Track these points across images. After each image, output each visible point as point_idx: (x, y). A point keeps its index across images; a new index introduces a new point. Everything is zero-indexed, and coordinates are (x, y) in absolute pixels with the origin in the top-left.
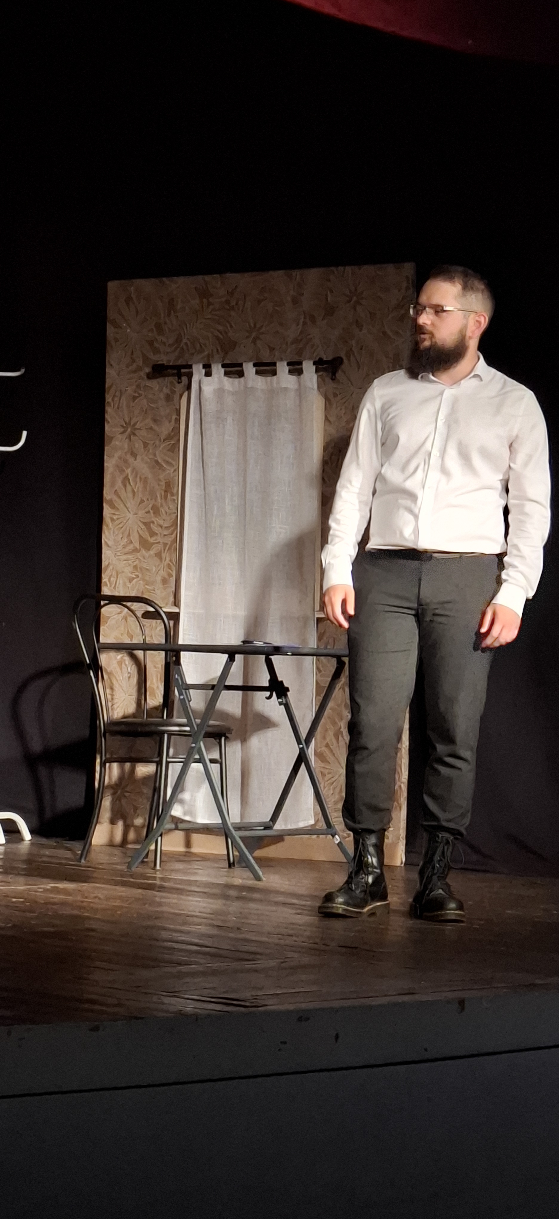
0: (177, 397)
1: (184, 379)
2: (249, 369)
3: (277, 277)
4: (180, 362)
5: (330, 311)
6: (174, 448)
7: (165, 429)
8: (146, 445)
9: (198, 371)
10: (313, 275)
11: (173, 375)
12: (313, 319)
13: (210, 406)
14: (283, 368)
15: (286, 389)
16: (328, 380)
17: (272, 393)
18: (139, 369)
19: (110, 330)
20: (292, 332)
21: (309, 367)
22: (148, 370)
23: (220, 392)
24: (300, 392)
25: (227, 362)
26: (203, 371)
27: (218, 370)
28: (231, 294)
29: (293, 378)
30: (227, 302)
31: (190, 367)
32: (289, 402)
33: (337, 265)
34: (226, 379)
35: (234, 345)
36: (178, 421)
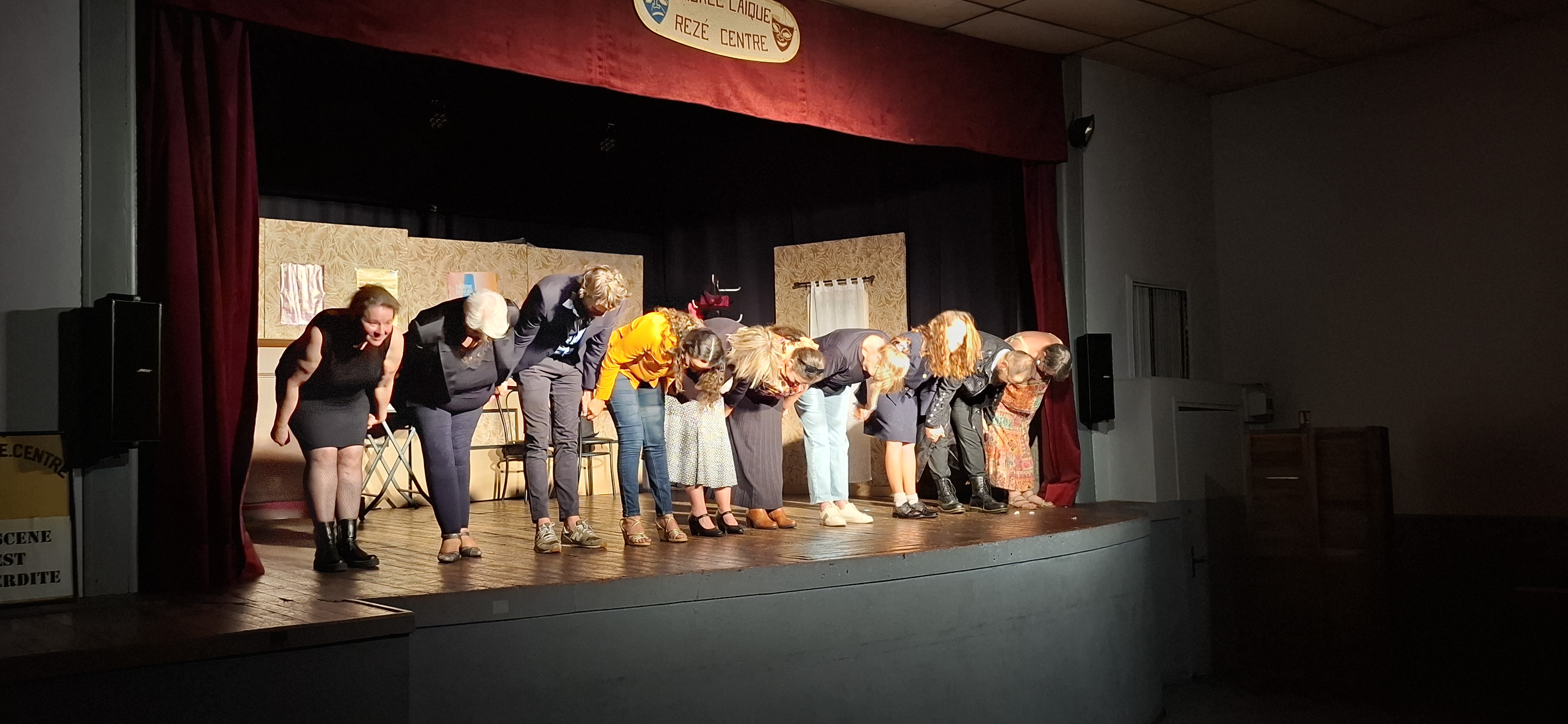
0: (805, 296)
1: (808, 288)
2: (835, 282)
3: (845, 242)
4: (806, 281)
5: (869, 255)
6: (805, 318)
7: (801, 310)
8: (793, 318)
9: (813, 284)
10: (861, 239)
11: (804, 287)
12: (862, 260)
13: (819, 300)
14: (849, 281)
15: (851, 291)
16: (869, 285)
17: (845, 293)
18: (789, 285)
19: (776, 268)
20: (853, 265)
21: (860, 280)
22: (793, 285)
23: (823, 293)
24: (857, 291)
25: (826, 280)
26: (816, 284)
27: (821, 283)
28: (826, 250)
29: (854, 285)
30: (825, 254)
31: (810, 283)
32: (853, 296)
33: (871, 235)
34: (825, 287)
35: (828, 272)
36: (806, 306)
